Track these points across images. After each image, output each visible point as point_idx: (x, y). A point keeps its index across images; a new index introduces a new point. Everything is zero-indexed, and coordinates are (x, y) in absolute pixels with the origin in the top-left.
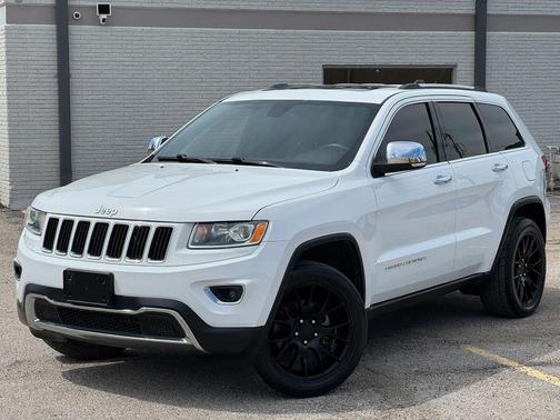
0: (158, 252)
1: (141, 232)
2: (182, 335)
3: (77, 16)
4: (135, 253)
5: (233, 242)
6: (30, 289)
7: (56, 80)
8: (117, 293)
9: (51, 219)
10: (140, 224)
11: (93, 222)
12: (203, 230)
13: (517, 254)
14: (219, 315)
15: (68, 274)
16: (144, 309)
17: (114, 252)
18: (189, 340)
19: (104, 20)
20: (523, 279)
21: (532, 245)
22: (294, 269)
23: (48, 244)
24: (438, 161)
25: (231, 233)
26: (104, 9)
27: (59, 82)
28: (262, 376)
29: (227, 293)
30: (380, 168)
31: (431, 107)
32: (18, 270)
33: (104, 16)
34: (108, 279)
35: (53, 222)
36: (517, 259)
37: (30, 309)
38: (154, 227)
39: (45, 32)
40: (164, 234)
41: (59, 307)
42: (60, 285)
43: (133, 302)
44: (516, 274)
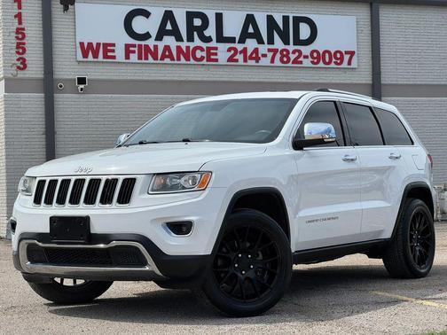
0: (125, 198)
1: (111, 184)
2: (144, 263)
3: (61, 86)
4: (106, 199)
5: (184, 188)
6: (23, 238)
7: (44, 136)
8: (92, 232)
9: (40, 182)
10: (110, 177)
11: (73, 179)
12: (160, 180)
13: (411, 226)
14: (174, 245)
15: (53, 220)
16: (114, 243)
17: (90, 200)
18: (151, 266)
19: (82, 89)
20: (417, 249)
21: (423, 220)
22: (233, 213)
23: (37, 201)
24: (345, 145)
25: (182, 181)
26: (82, 81)
27: (46, 138)
28: (209, 298)
29: (180, 228)
30: (299, 143)
31: (338, 104)
32: (13, 225)
33: (82, 86)
34: (85, 221)
35: (41, 183)
36: (411, 230)
37: (23, 254)
38: (121, 179)
39: (35, 100)
40: (129, 184)
41: (46, 249)
42: (47, 230)
43: (105, 238)
44: (411, 242)
